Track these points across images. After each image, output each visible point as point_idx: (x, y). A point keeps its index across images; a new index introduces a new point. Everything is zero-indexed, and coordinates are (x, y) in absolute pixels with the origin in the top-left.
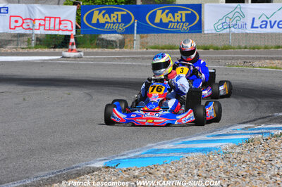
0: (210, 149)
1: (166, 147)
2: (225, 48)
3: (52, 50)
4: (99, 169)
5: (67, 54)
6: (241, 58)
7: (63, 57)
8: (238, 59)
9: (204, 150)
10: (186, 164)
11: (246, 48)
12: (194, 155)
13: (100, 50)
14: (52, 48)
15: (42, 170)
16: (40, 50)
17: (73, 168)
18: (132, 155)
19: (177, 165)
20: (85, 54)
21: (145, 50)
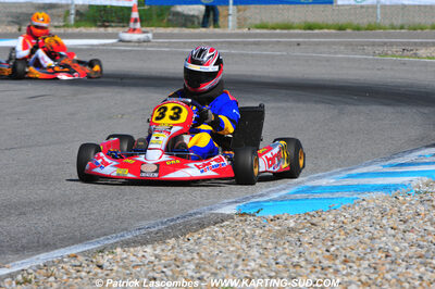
0: (396, 187)
1: (324, 182)
2: (370, 28)
3: (102, 30)
4: (230, 217)
5: (127, 36)
6: (397, 44)
7: (121, 41)
8: (392, 44)
9: (385, 188)
10: (365, 209)
11: (402, 28)
12: (374, 195)
13: (176, 30)
14: (100, 26)
15: (144, 218)
16: (83, 30)
17: (191, 215)
18: (275, 196)
19: (351, 211)
20: (155, 36)
21: (246, 30)
